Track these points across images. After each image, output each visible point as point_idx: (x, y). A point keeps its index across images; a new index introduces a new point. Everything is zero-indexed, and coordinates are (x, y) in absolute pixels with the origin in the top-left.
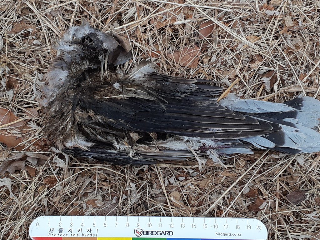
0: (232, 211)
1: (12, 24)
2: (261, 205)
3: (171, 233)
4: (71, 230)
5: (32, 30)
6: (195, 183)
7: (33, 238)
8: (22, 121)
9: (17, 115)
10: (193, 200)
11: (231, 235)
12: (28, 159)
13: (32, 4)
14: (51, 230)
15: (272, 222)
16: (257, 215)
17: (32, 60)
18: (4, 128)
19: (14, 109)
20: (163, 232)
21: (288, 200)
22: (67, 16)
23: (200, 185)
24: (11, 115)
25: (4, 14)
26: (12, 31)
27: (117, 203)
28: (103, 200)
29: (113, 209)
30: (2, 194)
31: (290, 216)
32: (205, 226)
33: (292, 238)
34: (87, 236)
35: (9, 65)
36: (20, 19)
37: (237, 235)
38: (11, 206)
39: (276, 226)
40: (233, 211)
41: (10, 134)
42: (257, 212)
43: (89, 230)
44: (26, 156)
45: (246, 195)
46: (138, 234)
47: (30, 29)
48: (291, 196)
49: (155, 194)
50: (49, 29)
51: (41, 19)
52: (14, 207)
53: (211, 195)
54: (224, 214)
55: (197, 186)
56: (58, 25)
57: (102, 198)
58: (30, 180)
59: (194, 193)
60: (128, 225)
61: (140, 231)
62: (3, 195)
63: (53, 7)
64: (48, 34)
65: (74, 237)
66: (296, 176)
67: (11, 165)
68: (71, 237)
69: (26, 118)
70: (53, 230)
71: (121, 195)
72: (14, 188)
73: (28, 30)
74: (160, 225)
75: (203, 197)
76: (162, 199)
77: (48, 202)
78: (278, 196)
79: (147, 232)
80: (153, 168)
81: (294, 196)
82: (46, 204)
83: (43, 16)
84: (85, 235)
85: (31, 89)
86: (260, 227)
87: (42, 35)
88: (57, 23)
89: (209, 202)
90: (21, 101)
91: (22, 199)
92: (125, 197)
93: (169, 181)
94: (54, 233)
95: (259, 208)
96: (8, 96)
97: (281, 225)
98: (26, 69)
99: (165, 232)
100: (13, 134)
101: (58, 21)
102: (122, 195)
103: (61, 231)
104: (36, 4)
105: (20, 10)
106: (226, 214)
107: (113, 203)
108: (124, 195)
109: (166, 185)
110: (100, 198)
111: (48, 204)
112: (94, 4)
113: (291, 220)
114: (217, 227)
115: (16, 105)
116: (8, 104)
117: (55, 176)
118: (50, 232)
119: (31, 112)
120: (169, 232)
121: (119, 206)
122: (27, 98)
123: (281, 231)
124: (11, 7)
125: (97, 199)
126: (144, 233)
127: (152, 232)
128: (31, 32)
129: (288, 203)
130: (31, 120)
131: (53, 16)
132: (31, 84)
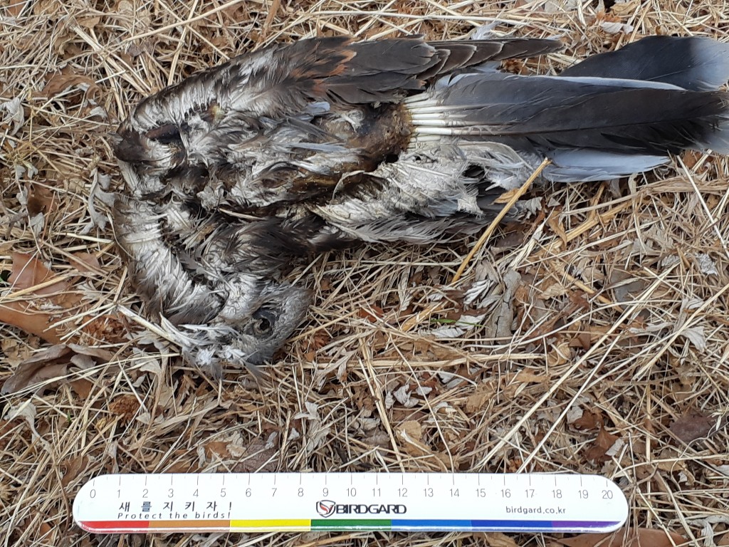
0: (542, 460)
1: (45, 76)
2: (610, 447)
3: (402, 510)
4: (170, 506)
5: (88, 86)
6: (457, 401)
7: (83, 523)
8: (63, 281)
9: (52, 269)
10: (453, 441)
11: (543, 510)
12: (74, 360)
13: (89, 33)
14: (124, 506)
15: (638, 483)
16: (602, 471)
17: (87, 152)
18: (21, 298)
19: (45, 255)
20: (382, 506)
21: (672, 435)
22: (165, 56)
23: (468, 404)
24: (38, 267)
25: (26, 58)
26: (43, 93)
27: (277, 448)
28: (245, 444)
29: (269, 461)
30: (15, 441)
31: (680, 471)
32: (481, 492)
33: (688, 524)
34: (206, 518)
35: (35, 160)
36: (63, 65)
37: (557, 511)
38: (33, 464)
39: (649, 493)
40: (546, 461)
41: (36, 310)
42: (601, 465)
43: (213, 505)
44: (71, 353)
45: (574, 425)
46: (325, 512)
47: (84, 84)
48: (680, 425)
49: (366, 431)
50: (126, 84)
51: (109, 64)
52: (39, 465)
53: (495, 428)
54: (524, 466)
55: (462, 409)
56: (144, 77)
57: (241, 439)
58: (77, 405)
59: (455, 424)
60: (301, 492)
61: (329, 505)
62: (17, 443)
63: (134, 38)
64: (124, 97)
65: (177, 519)
66: (691, 378)
67: (37, 375)
68: (169, 519)
69: (71, 274)
70: (128, 506)
71: (287, 428)
72: (42, 425)
73: (79, 87)
74: (377, 492)
75: (474, 432)
76: (380, 437)
77: (119, 451)
78: (650, 427)
79: (346, 507)
80: (358, 374)
81: (686, 424)
82: (113, 454)
83: (111, 56)
84: (202, 516)
85: (84, 212)
86: (610, 493)
87: (109, 98)
88: (143, 71)
89: (488, 443)
90: (63, 237)
91: (59, 445)
92: (295, 434)
93: (394, 398)
94: (130, 513)
95: (608, 453)
96: (33, 227)
97: (659, 491)
98: (74, 169)
99: (389, 506)
100: (42, 310)
101: (144, 67)
102: (290, 430)
103: (147, 506)
104: (97, 34)
105: (61, 46)
106: (529, 466)
107: (267, 447)
108: (293, 430)
109: (388, 407)
110: (237, 438)
111: (117, 456)
112: (225, 29)
113: (683, 478)
114: (508, 495)
115: (49, 245)
116: (32, 244)
117: (134, 396)
118: (122, 511)
119: (85, 260)
120: (397, 507)
121: (282, 452)
122: (75, 231)
123: (661, 506)
124: (42, 42)
125: (231, 442)
126: (338, 510)
127: (358, 507)
128: (85, 90)
129: (673, 442)
130: (83, 279)
131: (135, 55)
132: (85, 200)
